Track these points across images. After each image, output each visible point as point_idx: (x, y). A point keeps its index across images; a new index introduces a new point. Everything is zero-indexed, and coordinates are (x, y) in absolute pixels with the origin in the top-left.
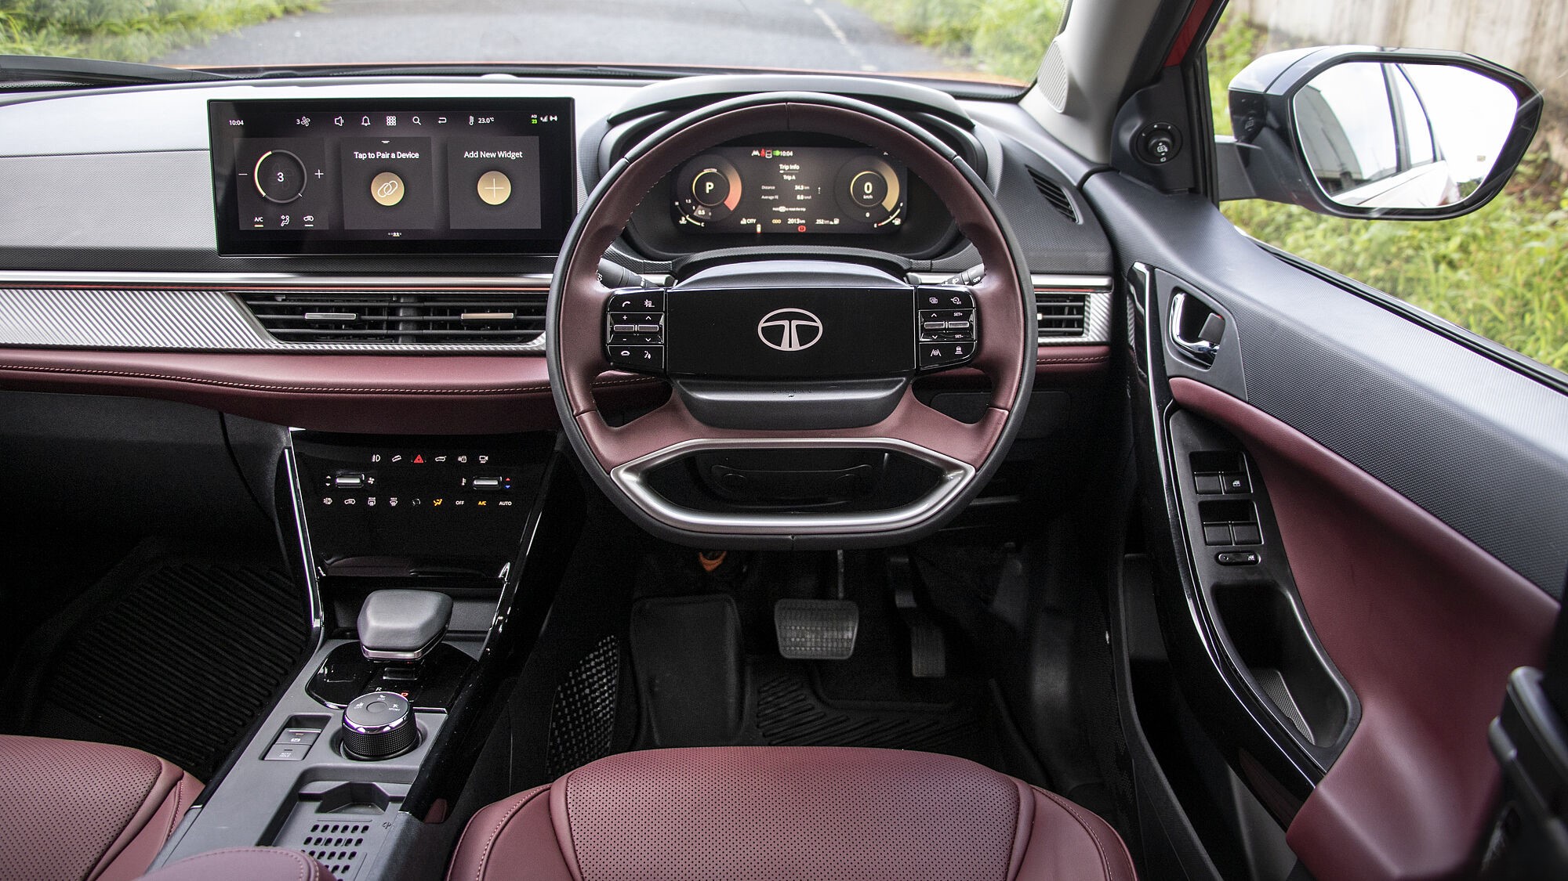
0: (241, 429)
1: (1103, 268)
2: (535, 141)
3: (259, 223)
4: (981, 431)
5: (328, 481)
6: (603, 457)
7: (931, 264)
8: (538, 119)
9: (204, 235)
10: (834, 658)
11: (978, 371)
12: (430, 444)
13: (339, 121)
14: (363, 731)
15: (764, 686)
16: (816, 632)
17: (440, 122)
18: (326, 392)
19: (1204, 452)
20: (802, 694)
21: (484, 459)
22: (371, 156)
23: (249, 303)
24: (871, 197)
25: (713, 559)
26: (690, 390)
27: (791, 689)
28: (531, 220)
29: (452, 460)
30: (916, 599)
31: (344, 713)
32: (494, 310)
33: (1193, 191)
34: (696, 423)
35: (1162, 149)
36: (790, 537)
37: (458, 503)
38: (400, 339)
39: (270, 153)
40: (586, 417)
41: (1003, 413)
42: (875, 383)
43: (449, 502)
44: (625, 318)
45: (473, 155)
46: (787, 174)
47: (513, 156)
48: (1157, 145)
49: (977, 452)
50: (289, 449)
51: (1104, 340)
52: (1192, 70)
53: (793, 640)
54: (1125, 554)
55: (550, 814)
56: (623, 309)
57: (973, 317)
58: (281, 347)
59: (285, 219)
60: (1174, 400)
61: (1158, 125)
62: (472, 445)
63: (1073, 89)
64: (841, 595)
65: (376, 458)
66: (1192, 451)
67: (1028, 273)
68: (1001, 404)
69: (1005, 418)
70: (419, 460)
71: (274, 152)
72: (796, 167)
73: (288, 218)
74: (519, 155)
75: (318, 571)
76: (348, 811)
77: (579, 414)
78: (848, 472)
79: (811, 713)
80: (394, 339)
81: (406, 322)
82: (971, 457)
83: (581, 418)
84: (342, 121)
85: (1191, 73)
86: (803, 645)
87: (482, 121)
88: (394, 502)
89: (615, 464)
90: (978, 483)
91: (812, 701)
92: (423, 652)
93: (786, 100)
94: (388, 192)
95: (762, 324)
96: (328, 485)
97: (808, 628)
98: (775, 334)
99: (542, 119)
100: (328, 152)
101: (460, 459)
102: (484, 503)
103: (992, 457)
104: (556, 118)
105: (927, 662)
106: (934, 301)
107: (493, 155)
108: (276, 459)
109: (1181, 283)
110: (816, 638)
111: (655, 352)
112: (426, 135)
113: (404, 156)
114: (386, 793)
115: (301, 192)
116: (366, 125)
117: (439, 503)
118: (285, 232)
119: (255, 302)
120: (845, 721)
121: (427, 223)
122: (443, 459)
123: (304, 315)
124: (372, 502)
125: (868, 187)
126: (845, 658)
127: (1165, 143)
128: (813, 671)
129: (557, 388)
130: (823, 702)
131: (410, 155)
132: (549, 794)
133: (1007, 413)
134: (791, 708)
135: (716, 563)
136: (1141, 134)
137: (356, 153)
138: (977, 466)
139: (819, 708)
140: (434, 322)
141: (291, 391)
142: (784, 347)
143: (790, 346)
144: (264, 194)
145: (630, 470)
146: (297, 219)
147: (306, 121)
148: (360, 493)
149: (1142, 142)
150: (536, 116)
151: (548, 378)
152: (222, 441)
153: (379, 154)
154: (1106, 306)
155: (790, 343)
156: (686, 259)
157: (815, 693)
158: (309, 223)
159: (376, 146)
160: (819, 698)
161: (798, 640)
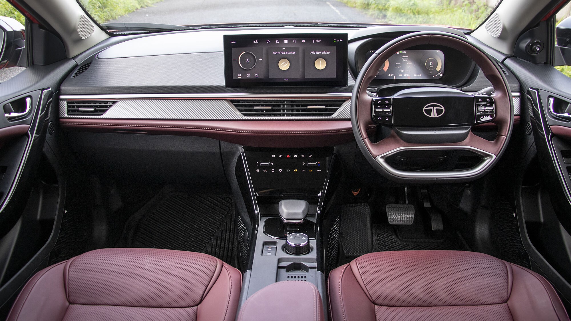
0: (226, 146)
1: (517, 90)
2: (334, 48)
3: (240, 76)
4: (497, 143)
5: (257, 164)
6: (373, 153)
7: (462, 89)
8: (336, 41)
9: (220, 81)
10: (407, 224)
11: (494, 124)
12: (291, 151)
13: (268, 42)
14: (294, 245)
15: (380, 234)
16: (401, 215)
17: (303, 42)
18: (265, 133)
19: (564, 151)
20: (393, 237)
21: (310, 156)
22: (279, 53)
23: (234, 103)
24: (432, 67)
25: (356, 192)
26: (401, 131)
27: (389, 235)
28: (332, 74)
29: (299, 156)
30: (431, 204)
31: (287, 241)
32: (316, 105)
33: (546, 63)
34: (402, 141)
35: (537, 49)
36: (435, 179)
37: (303, 171)
38: (285, 115)
39: (244, 53)
40: (366, 140)
41: (504, 137)
42: (463, 128)
43: (299, 170)
44: (379, 107)
45: (314, 53)
46: (404, 59)
47: (327, 53)
48: (536, 48)
49: (495, 150)
50: (243, 153)
51: (518, 114)
52: (550, 22)
53: (393, 218)
54: (522, 186)
55: (353, 273)
56: (378, 104)
57: (494, 106)
58: (246, 118)
59: (249, 75)
60: (552, 133)
61: (536, 41)
62: (307, 151)
63: (504, 29)
64: (407, 203)
65: (273, 156)
66: (561, 150)
67: (511, 92)
68: (503, 134)
69: (505, 139)
70: (288, 156)
71: (246, 52)
72: (407, 57)
73: (250, 74)
74: (329, 53)
75: (256, 194)
76: (295, 271)
77: (364, 139)
78: (442, 158)
79: (396, 243)
80: (284, 115)
81: (287, 110)
82: (494, 152)
83: (365, 140)
84: (269, 42)
85: (550, 23)
86: (396, 220)
87: (317, 41)
88: (280, 171)
89: (377, 155)
90: (497, 160)
91: (396, 239)
92: (303, 220)
93: (429, 34)
94: (284, 65)
95: (424, 109)
96: (257, 165)
97: (398, 214)
98: (429, 112)
99: (337, 40)
100: (264, 52)
101: (302, 156)
102: (311, 171)
103: (501, 152)
104: (342, 40)
105: (436, 225)
106: (481, 100)
107: (321, 53)
108: (237, 157)
109: (551, 94)
110: (401, 217)
111: (390, 118)
112: (298, 46)
113: (290, 53)
114: (308, 266)
115: (255, 65)
116: (277, 43)
117: (296, 171)
118: (248, 79)
119: (236, 103)
120: (408, 246)
121: (297, 75)
122: (296, 156)
123: (253, 107)
124: (273, 171)
125: (431, 63)
126: (411, 224)
127: (538, 47)
128: (397, 229)
129: (356, 130)
130: (400, 240)
131: (292, 53)
132: (350, 266)
133: (505, 137)
134: (389, 242)
135: (357, 193)
136: (530, 44)
137: (274, 52)
138: (496, 155)
139: (399, 242)
140: (301, 109)
141: (247, 133)
142: (432, 116)
143: (434, 116)
144: (242, 67)
145: (382, 157)
146: (253, 74)
147: (257, 42)
148: (269, 167)
149: (530, 47)
150: (335, 40)
151: (351, 126)
152: (219, 151)
153: (281, 53)
154: (519, 103)
155: (434, 115)
156: (380, 87)
157: (397, 236)
158: (257, 76)
159: (280, 50)
160: (398, 238)
161: (395, 218)
